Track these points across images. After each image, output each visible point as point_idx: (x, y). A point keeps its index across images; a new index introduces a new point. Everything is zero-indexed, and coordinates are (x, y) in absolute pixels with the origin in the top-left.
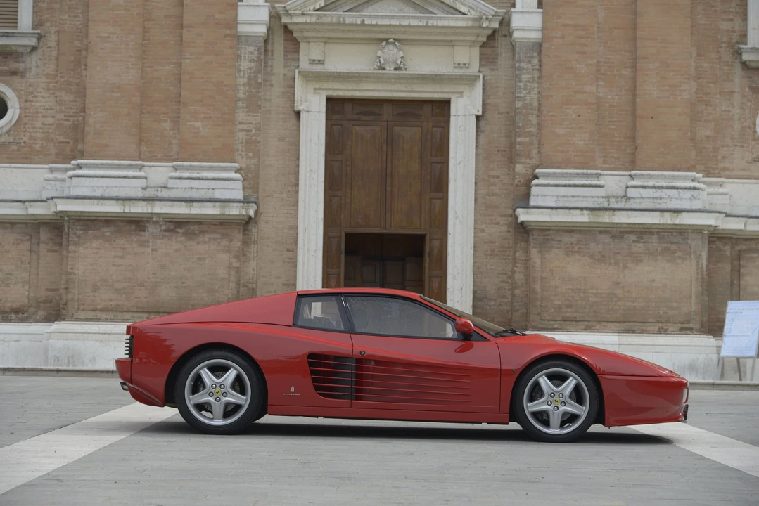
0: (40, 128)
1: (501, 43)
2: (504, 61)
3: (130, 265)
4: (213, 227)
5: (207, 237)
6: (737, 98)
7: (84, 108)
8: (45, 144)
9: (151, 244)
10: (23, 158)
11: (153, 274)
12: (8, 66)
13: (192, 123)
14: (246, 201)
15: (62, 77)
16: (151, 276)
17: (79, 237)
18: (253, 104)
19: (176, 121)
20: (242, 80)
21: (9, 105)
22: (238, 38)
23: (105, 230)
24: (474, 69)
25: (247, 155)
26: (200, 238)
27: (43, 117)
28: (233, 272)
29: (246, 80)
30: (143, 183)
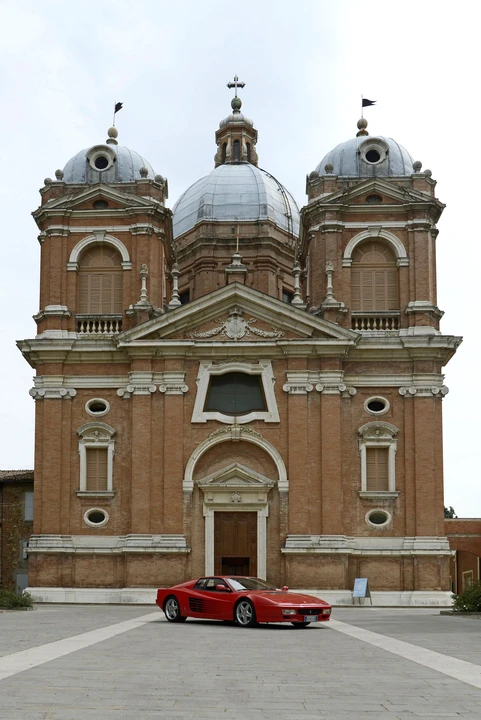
0: (116, 524)
1: (275, 492)
2: (276, 498)
3: (148, 569)
4: (176, 556)
5: (174, 560)
6: (358, 510)
7: (131, 517)
8: (118, 529)
9: (155, 562)
10: (110, 534)
12: (105, 503)
13: (168, 521)
14: (187, 547)
15: (123, 507)
16: (155, 573)
17: (130, 560)
18: (189, 515)
19: (163, 521)
21: (105, 516)
22: (183, 492)
23: (139, 558)
24: (265, 501)
25: (187, 532)
26: (172, 560)
27: (117, 520)
28: (183, 571)
29: (186, 507)
30: (151, 542)
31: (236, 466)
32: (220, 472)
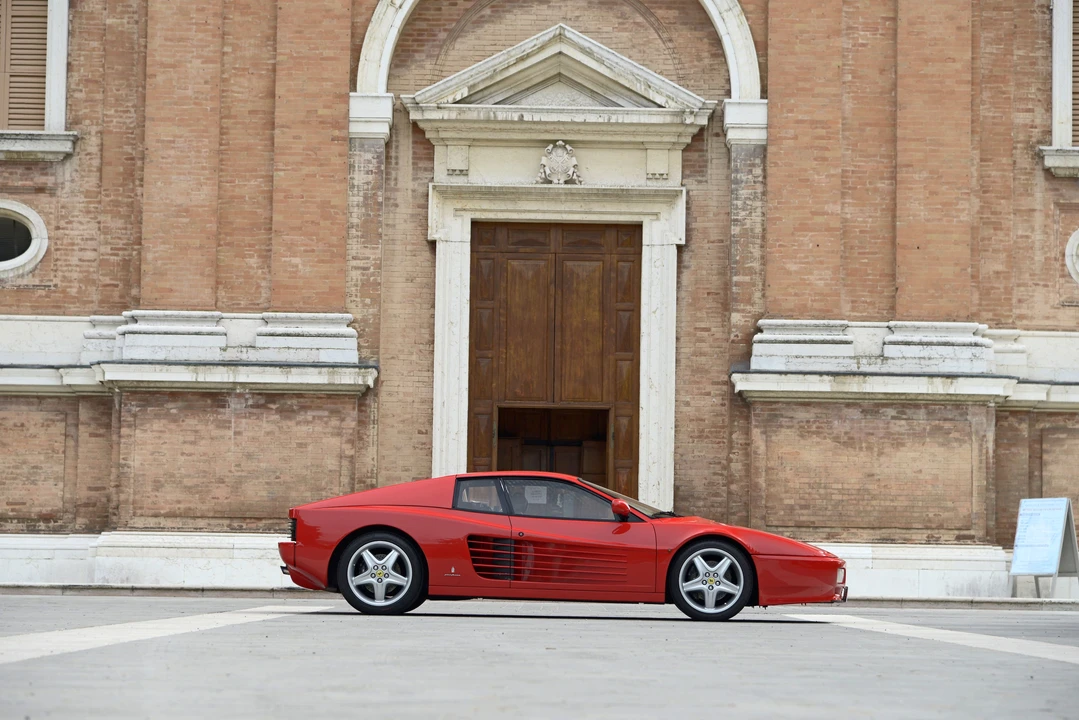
0: (77, 266)
1: (712, 145)
2: (715, 169)
3: (205, 454)
4: (319, 401)
5: (309, 415)
6: (1038, 219)
7: (140, 238)
8: (84, 288)
9: (233, 425)
10: (53, 307)
11: (236, 466)
12: (32, 179)
13: (288, 259)
14: (362, 365)
15: (107, 196)
16: (233, 469)
17: (135, 416)
18: (372, 232)
19: (266, 256)
20: (356, 199)
21: (34, 234)
23: (170, 405)
24: (674, 182)
25: (362, 301)
26: (300, 417)
27: (81, 250)
28: (345, 463)
29: (361, 199)
30: (221, 341)
31: (560, 37)
32: (498, 59)
